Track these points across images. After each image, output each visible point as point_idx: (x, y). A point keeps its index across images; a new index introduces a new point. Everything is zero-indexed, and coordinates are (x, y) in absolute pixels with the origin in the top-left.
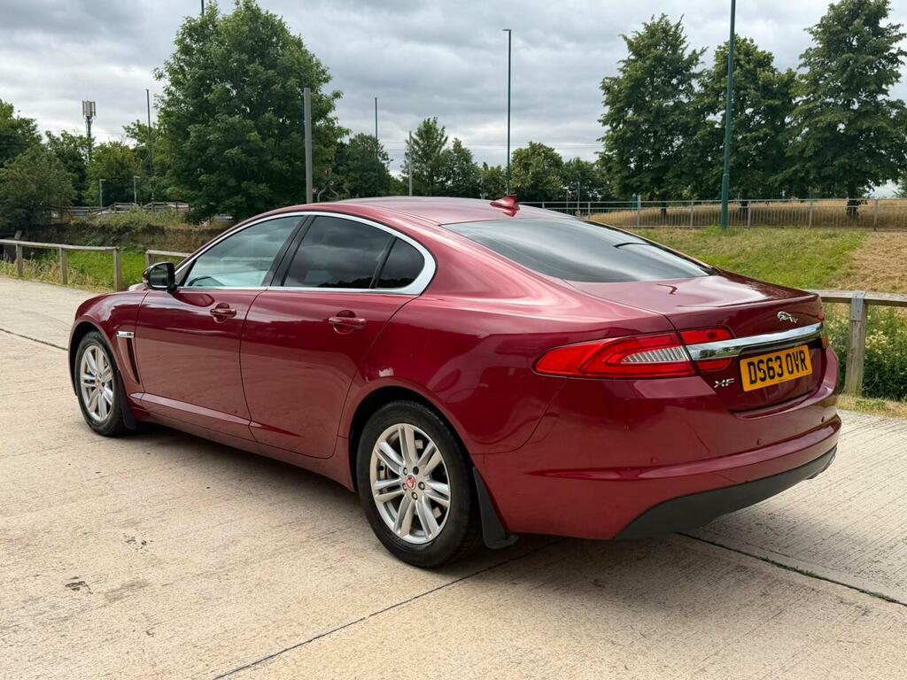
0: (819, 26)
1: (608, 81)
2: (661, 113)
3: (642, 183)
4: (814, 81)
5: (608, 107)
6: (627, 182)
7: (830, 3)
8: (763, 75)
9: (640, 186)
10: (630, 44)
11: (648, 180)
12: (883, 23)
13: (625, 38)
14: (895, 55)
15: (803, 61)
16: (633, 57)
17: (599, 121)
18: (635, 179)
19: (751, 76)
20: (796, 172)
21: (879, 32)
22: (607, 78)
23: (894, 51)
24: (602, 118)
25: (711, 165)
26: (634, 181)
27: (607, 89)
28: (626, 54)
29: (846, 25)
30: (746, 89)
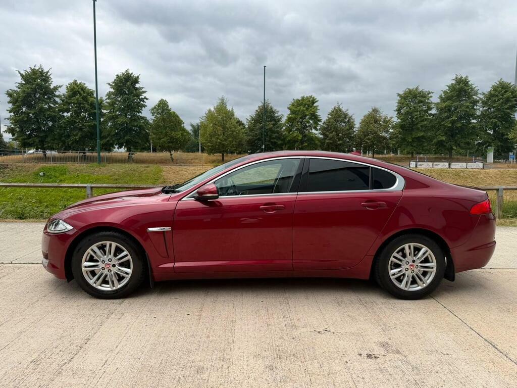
0: (114, 83)
1: (10, 91)
2: (42, 110)
3: (34, 142)
4: (112, 105)
5: (11, 104)
6: (26, 141)
7: (117, 74)
8: (91, 99)
9: (33, 143)
10: (22, 75)
11: (37, 141)
12: (137, 86)
13: (20, 73)
14: (143, 99)
15: (107, 97)
16: (24, 82)
17: (7, 110)
18: (30, 140)
19: (85, 99)
20: (108, 141)
21: (137, 89)
22: (10, 90)
23: (143, 97)
24: (9, 109)
25: (69, 136)
26: (30, 141)
27: (10, 95)
28: (20, 80)
29: (125, 84)
30: (83, 104)
